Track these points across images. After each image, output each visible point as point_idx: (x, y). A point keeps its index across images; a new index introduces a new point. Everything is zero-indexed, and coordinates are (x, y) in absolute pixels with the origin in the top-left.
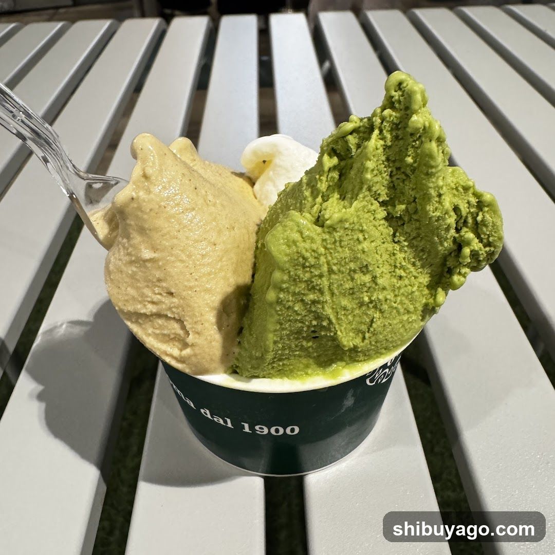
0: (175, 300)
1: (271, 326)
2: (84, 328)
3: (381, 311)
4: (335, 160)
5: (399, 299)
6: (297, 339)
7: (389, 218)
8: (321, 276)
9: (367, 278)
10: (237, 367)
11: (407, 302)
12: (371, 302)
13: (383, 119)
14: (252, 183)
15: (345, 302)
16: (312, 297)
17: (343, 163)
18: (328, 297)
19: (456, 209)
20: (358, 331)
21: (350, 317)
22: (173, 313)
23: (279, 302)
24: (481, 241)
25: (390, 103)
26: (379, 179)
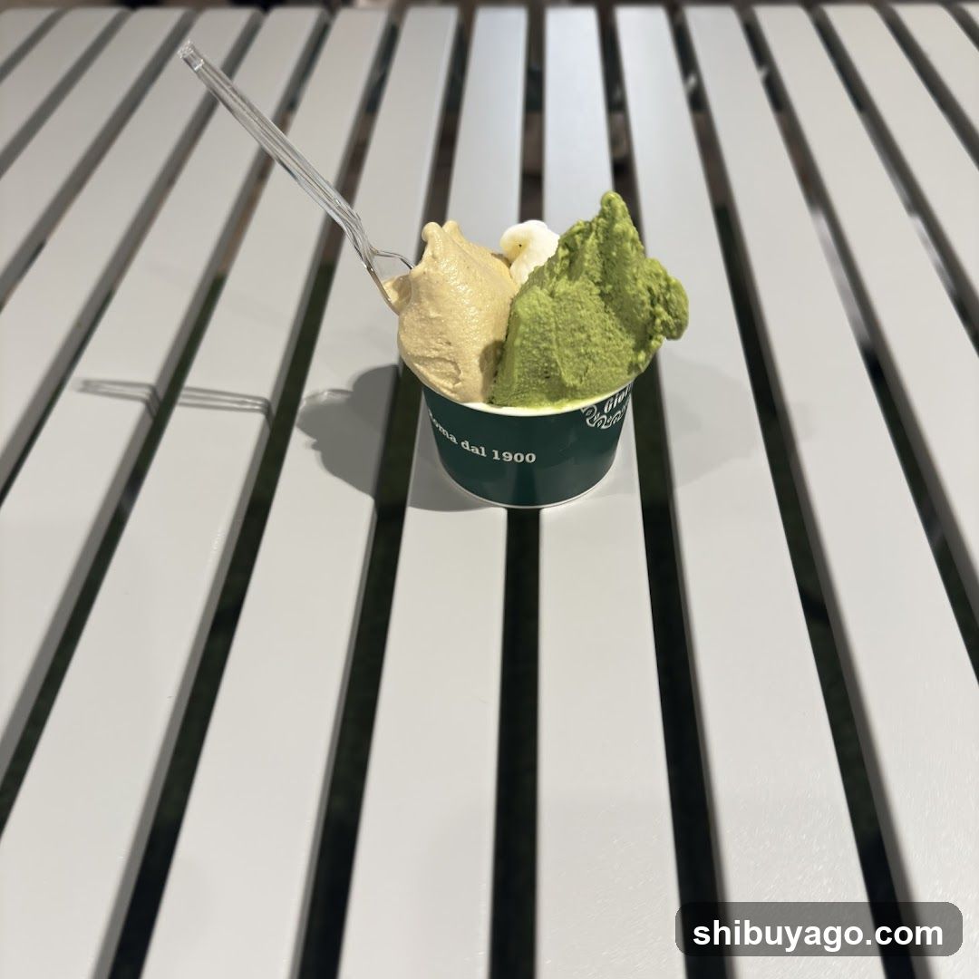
0: (452, 348)
1: (517, 364)
2: (345, 396)
3: (594, 362)
4: (567, 252)
5: (607, 355)
6: (535, 377)
7: (602, 295)
8: (550, 331)
9: (583, 336)
10: (493, 398)
11: (615, 357)
12: (587, 354)
13: (598, 225)
14: (509, 263)
15: (567, 352)
16: (544, 345)
17: (572, 254)
18: (555, 347)
19: (650, 290)
20: (577, 375)
21: (571, 363)
22: (450, 357)
23: (522, 346)
24: (669, 313)
25: (603, 214)
26: (594, 266)
